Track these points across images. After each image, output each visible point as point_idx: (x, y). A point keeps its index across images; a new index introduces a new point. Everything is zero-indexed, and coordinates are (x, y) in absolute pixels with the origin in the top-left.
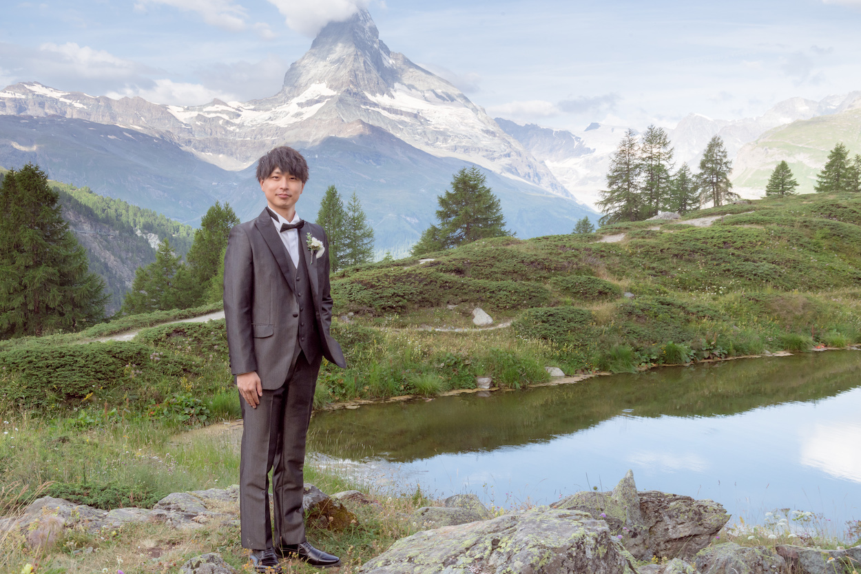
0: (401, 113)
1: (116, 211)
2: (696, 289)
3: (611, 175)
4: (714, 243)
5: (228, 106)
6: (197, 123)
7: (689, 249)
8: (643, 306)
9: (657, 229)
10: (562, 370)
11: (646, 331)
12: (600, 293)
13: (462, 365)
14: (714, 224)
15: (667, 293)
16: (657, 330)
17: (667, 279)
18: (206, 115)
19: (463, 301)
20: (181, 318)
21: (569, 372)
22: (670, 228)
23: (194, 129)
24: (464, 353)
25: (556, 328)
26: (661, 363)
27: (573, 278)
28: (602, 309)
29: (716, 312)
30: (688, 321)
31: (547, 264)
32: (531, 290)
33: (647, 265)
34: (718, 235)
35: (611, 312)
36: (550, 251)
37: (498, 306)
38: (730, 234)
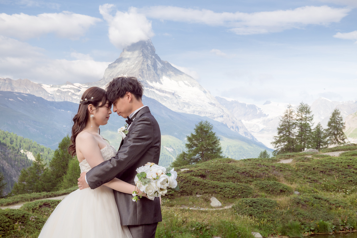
0: (166, 92)
1: (11, 139)
2: (334, 191)
3: (279, 128)
4: (342, 166)
5: (74, 85)
6: (57, 94)
7: (329, 168)
8: (305, 199)
9: (310, 157)
10: (261, 234)
11: (308, 213)
12: (281, 191)
13: (205, 229)
14: (341, 155)
15: (318, 192)
16: (314, 213)
17: (317, 184)
18: (62, 90)
19: (205, 193)
20: (48, 197)
21: (265, 236)
22: (317, 156)
23: (55, 97)
24: (206, 222)
25: (257, 210)
26: (316, 232)
27: (266, 182)
28: (282, 200)
29: (346, 204)
30: (331, 209)
31: (251, 174)
32: (243, 188)
33: (306, 177)
34: (344, 161)
35: (288, 202)
36: (253, 167)
37: (224, 196)
38: (351, 161)
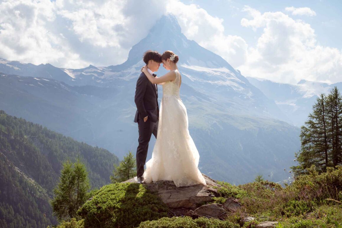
5: (97, 69)
6: (80, 78)
18: (85, 74)
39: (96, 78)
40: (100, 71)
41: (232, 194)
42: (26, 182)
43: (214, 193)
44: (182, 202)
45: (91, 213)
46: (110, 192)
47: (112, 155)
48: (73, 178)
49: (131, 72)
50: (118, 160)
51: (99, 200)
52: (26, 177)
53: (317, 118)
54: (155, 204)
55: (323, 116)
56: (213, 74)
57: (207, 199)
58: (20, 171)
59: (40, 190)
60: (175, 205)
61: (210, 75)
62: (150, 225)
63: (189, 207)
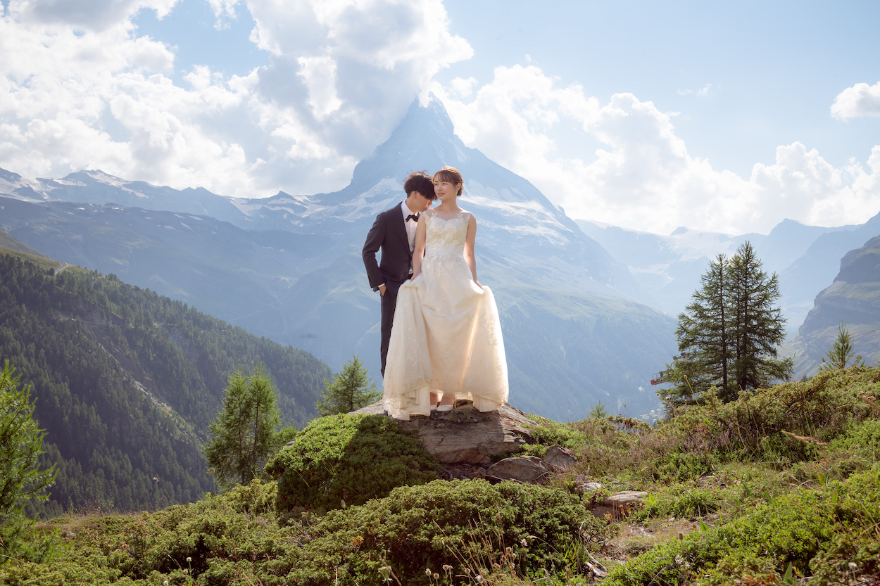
5: (293, 199)
6: (261, 216)
18: (271, 208)
39: (290, 216)
40: (299, 204)
41: (558, 439)
42: (155, 410)
43: (525, 435)
44: (463, 452)
45: (291, 470)
46: (327, 432)
47: (318, 363)
48: (249, 405)
49: (356, 207)
50: (329, 372)
51: (308, 445)
52: (154, 401)
53: (709, 300)
54: (413, 454)
55: (721, 296)
56: (513, 213)
57: (512, 448)
58: (144, 389)
59: (181, 426)
60: (451, 458)
61: (507, 215)
62: (411, 493)
63: (477, 462)
